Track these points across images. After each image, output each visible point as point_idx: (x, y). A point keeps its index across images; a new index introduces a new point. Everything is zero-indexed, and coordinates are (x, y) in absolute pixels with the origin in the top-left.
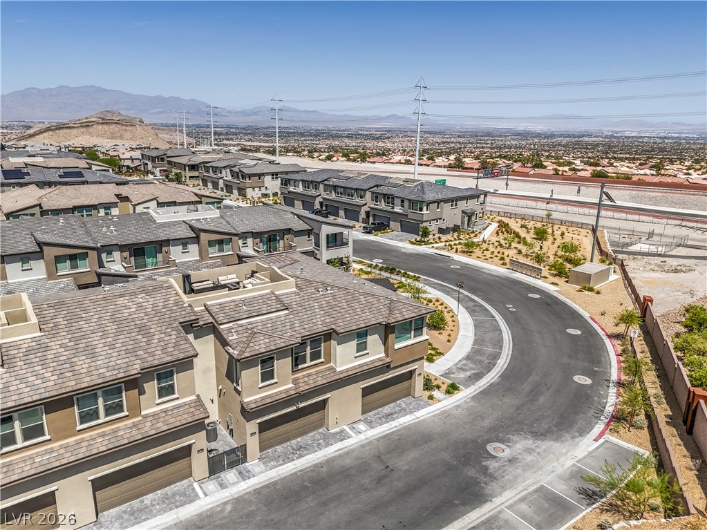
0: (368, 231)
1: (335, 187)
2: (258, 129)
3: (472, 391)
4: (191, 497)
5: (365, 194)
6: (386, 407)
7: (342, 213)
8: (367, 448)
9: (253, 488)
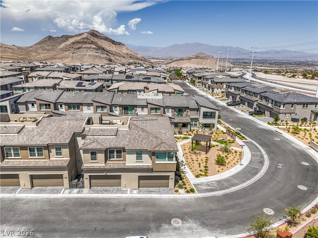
0: (251, 114)
1: (246, 91)
2: (266, 61)
3: (201, 195)
4: (58, 192)
5: (258, 96)
6: (154, 188)
7: (246, 104)
8: (127, 200)
9: (76, 197)
